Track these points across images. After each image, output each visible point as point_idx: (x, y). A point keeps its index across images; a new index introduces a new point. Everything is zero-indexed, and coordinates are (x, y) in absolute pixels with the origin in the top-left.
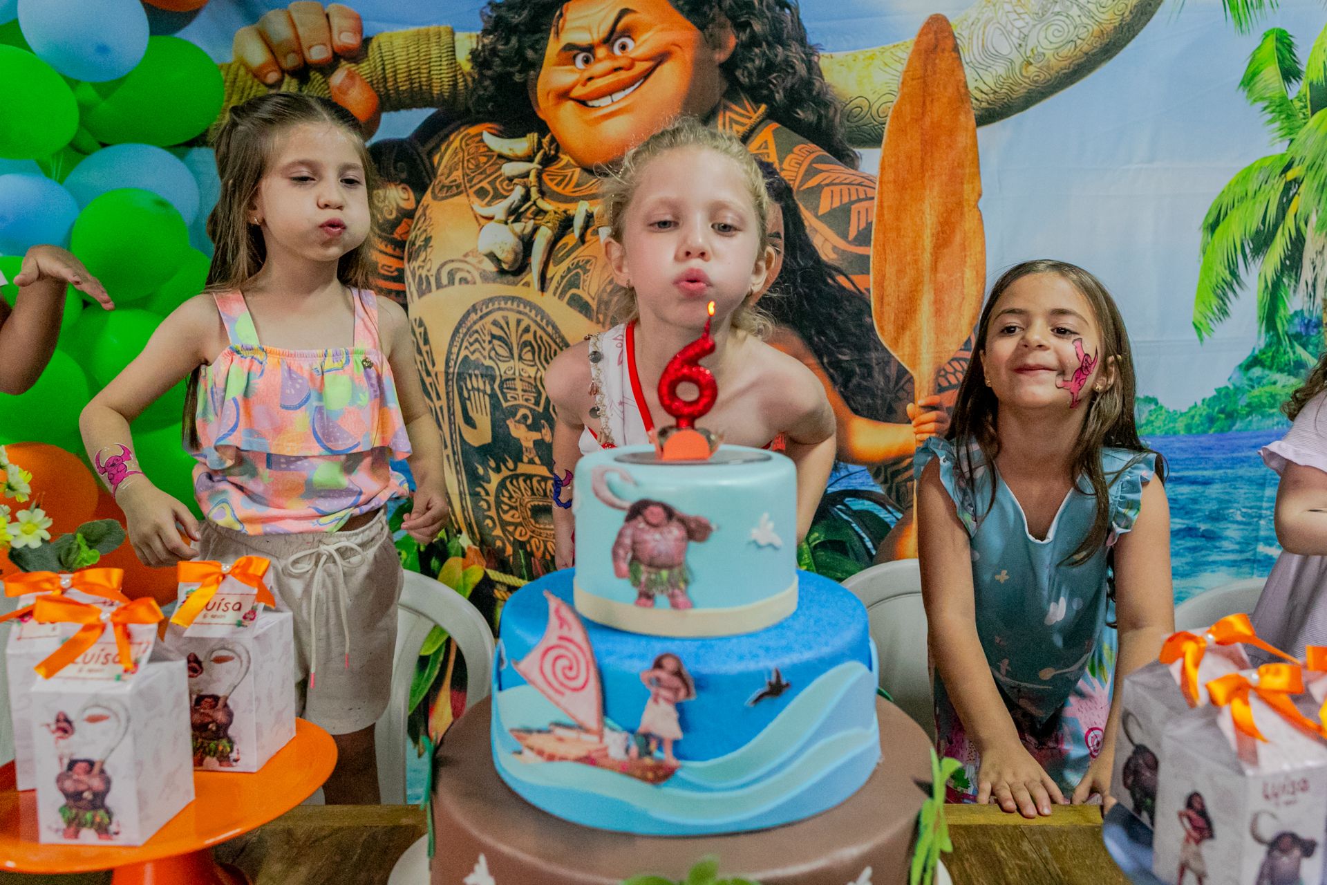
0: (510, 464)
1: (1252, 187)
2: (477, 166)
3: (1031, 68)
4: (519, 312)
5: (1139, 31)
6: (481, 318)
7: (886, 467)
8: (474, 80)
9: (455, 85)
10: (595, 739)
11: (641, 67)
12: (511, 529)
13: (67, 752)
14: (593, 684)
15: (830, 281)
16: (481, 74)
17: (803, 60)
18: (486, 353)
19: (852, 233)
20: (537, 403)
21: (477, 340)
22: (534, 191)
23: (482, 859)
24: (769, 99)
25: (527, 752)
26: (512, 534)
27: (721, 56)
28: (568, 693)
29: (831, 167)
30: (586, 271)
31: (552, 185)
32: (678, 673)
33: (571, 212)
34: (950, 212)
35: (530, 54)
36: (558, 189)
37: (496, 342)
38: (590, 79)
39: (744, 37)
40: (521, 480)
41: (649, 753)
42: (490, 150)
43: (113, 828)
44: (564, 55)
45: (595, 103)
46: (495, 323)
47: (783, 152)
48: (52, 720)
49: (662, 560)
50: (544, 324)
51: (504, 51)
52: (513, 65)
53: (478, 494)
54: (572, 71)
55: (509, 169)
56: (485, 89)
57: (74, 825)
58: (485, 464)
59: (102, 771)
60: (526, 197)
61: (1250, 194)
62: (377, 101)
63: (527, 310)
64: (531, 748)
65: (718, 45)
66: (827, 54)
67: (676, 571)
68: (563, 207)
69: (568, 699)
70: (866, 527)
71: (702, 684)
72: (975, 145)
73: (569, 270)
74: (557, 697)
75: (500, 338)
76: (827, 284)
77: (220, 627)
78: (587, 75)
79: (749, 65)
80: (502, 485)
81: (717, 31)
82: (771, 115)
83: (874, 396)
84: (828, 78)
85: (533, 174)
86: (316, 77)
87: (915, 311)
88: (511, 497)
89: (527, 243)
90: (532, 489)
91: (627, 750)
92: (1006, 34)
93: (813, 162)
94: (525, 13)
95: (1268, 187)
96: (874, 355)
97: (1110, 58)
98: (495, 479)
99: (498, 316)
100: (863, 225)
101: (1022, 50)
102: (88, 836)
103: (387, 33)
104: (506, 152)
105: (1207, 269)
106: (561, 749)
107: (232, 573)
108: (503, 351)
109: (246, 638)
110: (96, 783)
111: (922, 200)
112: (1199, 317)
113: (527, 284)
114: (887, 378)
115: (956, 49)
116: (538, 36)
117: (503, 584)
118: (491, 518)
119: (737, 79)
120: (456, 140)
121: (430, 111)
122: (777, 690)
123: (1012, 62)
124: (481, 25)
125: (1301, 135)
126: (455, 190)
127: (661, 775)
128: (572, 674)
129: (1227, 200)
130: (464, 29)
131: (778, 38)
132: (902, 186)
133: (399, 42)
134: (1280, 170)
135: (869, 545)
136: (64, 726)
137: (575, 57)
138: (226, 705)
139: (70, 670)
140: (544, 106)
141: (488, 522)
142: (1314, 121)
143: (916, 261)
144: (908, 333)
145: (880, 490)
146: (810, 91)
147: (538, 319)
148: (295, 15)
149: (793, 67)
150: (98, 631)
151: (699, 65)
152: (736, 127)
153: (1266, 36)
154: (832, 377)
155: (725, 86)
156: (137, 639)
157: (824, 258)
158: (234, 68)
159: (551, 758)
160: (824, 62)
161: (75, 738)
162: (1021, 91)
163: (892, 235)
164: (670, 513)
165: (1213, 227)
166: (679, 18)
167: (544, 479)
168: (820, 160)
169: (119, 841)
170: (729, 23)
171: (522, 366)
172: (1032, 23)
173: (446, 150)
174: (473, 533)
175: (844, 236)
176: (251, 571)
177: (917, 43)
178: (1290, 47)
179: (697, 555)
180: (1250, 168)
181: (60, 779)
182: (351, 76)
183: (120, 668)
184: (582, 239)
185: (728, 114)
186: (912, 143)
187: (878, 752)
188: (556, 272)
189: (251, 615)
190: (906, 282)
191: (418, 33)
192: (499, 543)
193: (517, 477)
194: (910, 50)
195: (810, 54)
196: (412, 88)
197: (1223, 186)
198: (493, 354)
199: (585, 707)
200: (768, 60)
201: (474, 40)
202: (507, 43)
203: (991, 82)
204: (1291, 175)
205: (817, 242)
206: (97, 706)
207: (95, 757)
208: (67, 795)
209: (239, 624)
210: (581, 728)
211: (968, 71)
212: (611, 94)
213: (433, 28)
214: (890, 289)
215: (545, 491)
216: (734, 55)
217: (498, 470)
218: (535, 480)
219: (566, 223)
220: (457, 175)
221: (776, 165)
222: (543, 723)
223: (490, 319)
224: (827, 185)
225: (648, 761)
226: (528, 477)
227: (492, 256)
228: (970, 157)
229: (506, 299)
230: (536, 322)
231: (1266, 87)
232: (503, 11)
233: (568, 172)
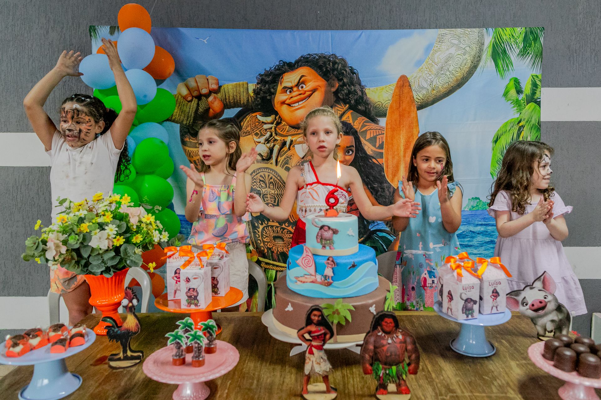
0: (266, 222)
1: (508, 129)
2: (255, 126)
3: (434, 92)
4: (269, 172)
5: (469, 79)
6: (256, 174)
7: (390, 222)
8: (254, 98)
9: (248, 100)
10: (314, 277)
11: (308, 93)
12: (266, 243)
13: (188, 286)
14: (314, 265)
15: (370, 161)
16: (256, 96)
17: (360, 91)
18: (258, 186)
19: (377, 145)
20: (275, 202)
21: (255, 182)
22: (273, 133)
23: (290, 304)
24: (349, 103)
25: (298, 282)
26: (267, 245)
27: (334, 90)
28: (308, 267)
29: (370, 124)
30: (291, 159)
31: (279, 131)
32: (333, 261)
33: (286, 140)
34: (409, 138)
35: (272, 90)
36: (281, 133)
37: (261, 182)
38: (292, 97)
39: (341, 83)
40: (269, 227)
41: (326, 280)
42: (259, 121)
43: (199, 304)
44: (283, 90)
45: (293, 105)
46: (261, 176)
47: (354, 119)
48: (185, 279)
49: (328, 239)
50: (277, 176)
51: (264, 89)
52: (267, 94)
53: (256, 232)
54: (286, 95)
55: (266, 127)
56: (258, 101)
57: (190, 304)
58: (258, 222)
59: (197, 291)
60: (271, 135)
61: (507, 131)
62: (223, 105)
63: (271, 172)
64: (299, 281)
65: (333, 86)
66: (368, 88)
67: (331, 241)
68: (283, 138)
69: (308, 269)
70: (383, 242)
71: (337, 264)
72: (417, 116)
73: (285, 159)
74: (305, 268)
75: (262, 181)
76: (369, 161)
77: (215, 260)
78: (290, 96)
79: (343, 92)
80: (263, 229)
81: (332, 81)
82: (351, 108)
83: (385, 198)
84: (368, 96)
85: (273, 128)
86: (204, 98)
87: (398, 170)
88: (266, 233)
89: (271, 150)
90: (273, 230)
91: (321, 279)
92: (426, 81)
93: (364, 122)
94: (271, 77)
95: (513, 128)
96: (385, 185)
97: (460, 88)
98: (261, 227)
99: (262, 174)
100: (381, 143)
101: (431, 86)
102: (193, 307)
103: (226, 84)
104: (265, 121)
105: (494, 155)
106: (306, 280)
107: (216, 247)
108: (263, 185)
109: (222, 262)
110: (195, 294)
111: (400, 134)
112: (492, 171)
113: (271, 163)
114: (390, 192)
115: (410, 86)
116: (275, 84)
117: (264, 262)
118: (260, 240)
119: (339, 96)
120: (248, 118)
121: (240, 109)
122: (354, 266)
123: (428, 90)
124: (257, 81)
125: (523, 111)
126: (248, 134)
127: (329, 284)
128: (309, 263)
129: (500, 133)
130: (251, 83)
131: (352, 83)
132: (393, 130)
133: (230, 87)
134: (517, 123)
135: (385, 248)
136: (188, 280)
137: (287, 91)
138: (217, 280)
139: (188, 267)
140: (277, 107)
141: (259, 241)
142: (527, 107)
143: (398, 154)
144: (396, 177)
145: (388, 229)
146: (362, 100)
147: (275, 175)
148: (197, 79)
149: (357, 93)
150: (193, 259)
151: (326, 93)
152: (339, 112)
153: (511, 80)
154: (371, 192)
155: (335, 99)
156: (203, 261)
157: (368, 153)
158: (177, 96)
159: (304, 282)
160: (367, 91)
161: (190, 283)
162: (431, 99)
163: (390, 146)
164: (329, 228)
165: (496, 142)
166: (320, 77)
167: (278, 227)
168: (365, 122)
169: (199, 308)
170: (336, 79)
171: (270, 190)
172: (434, 77)
173: (245, 121)
174: (254, 245)
175: (375, 146)
176: (221, 246)
177: (397, 84)
178: (519, 83)
179: (335, 237)
180: (507, 122)
181: (186, 293)
182: (215, 98)
183: (200, 267)
184: (289, 149)
185: (336, 108)
186: (396, 116)
187: (378, 284)
188: (281, 159)
189: (222, 257)
190: (395, 161)
191: (236, 84)
192: (262, 248)
193: (268, 226)
194: (395, 87)
195: (362, 89)
196: (234, 102)
197: (499, 128)
198: (260, 186)
199: (312, 270)
200: (349, 90)
201: (254, 86)
202: (265, 86)
203: (421, 96)
204: (521, 124)
205: (366, 148)
206: (196, 275)
207: (195, 287)
208: (188, 297)
209: (220, 259)
210: (311, 275)
211: (414, 92)
212: (298, 102)
213: (241, 83)
214: (390, 163)
215: (277, 231)
216: (338, 89)
217: (262, 224)
218: (274, 227)
219: (284, 144)
220: (249, 129)
221: (352, 124)
222: (302, 275)
223: (259, 175)
224: (369, 130)
225: (326, 281)
226: (272, 226)
227: (260, 155)
228: (415, 120)
229: (264, 168)
230: (274, 175)
231: (511, 96)
232: (264, 77)
233: (285, 127)
